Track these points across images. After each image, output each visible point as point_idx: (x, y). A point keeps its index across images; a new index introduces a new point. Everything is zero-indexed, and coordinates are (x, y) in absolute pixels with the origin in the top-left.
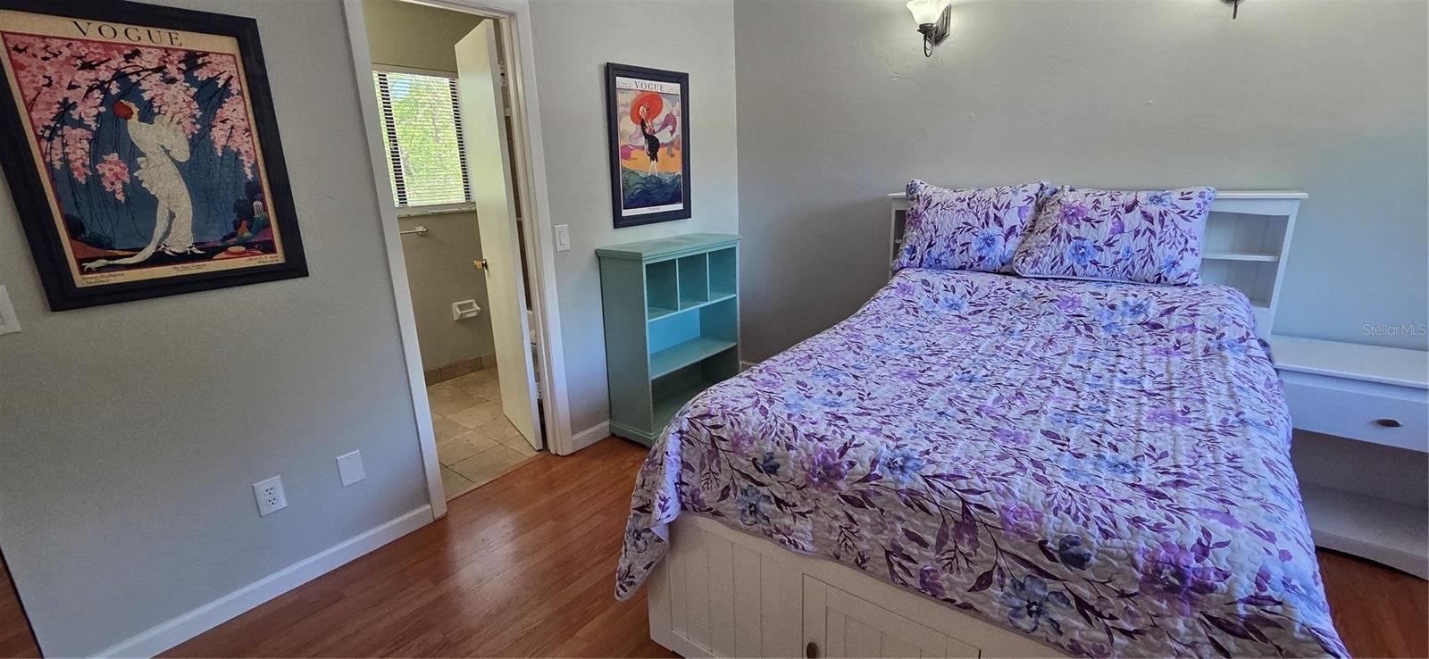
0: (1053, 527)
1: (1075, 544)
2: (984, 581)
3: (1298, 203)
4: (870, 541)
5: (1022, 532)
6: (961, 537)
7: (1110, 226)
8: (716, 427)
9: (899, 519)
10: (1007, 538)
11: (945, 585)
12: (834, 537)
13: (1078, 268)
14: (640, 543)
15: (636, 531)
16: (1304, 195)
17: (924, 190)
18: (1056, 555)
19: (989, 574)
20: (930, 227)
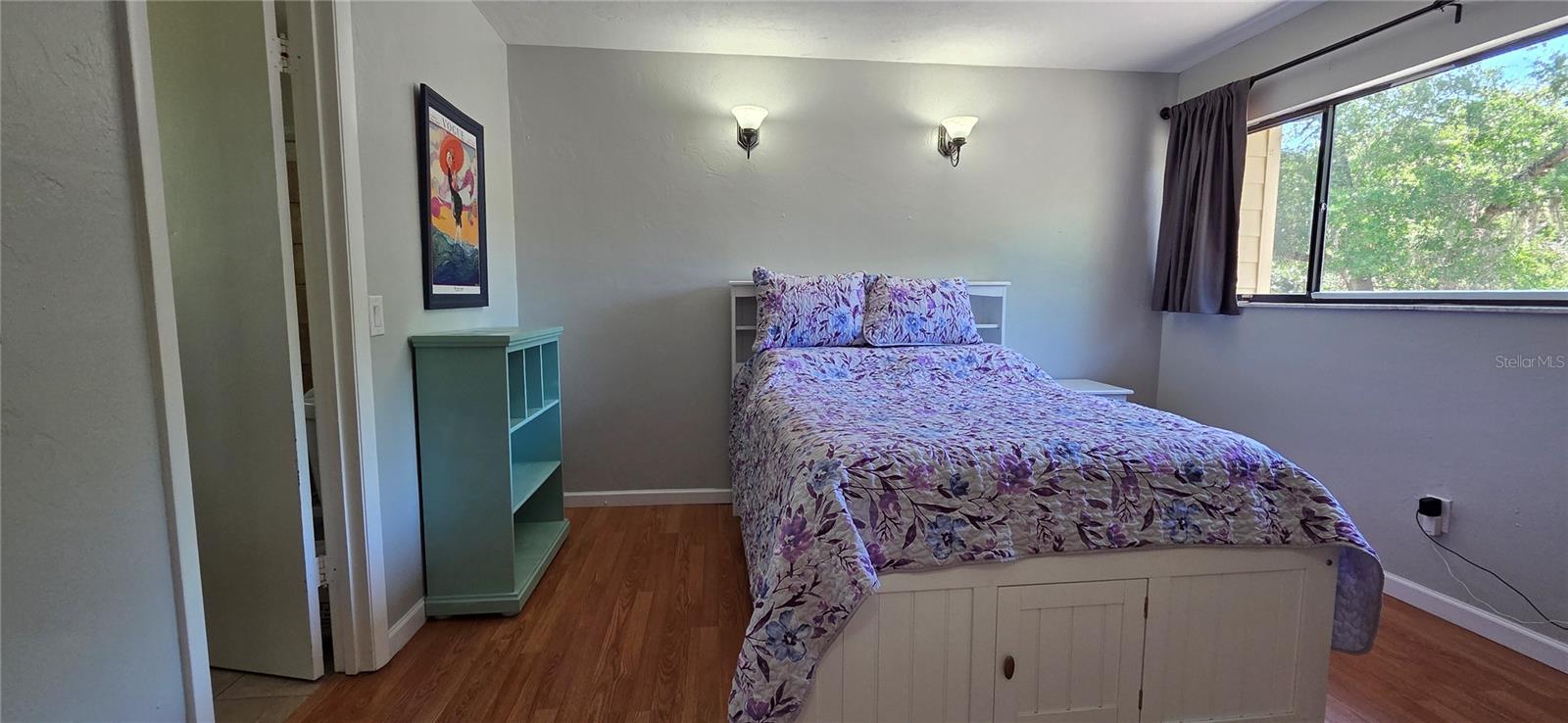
0: (1178, 460)
1: (1192, 466)
2: (1149, 518)
3: (1005, 288)
4: (1064, 523)
5: (1163, 469)
6: (1128, 489)
7: (927, 303)
8: (883, 468)
9: (1083, 493)
10: (1156, 477)
11: (1126, 533)
12: (1033, 532)
13: (913, 336)
14: (798, 647)
15: (788, 634)
16: (1009, 283)
17: (774, 275)
18: (1185, 478)
19: (1151, 510)
20: (791, 308)
